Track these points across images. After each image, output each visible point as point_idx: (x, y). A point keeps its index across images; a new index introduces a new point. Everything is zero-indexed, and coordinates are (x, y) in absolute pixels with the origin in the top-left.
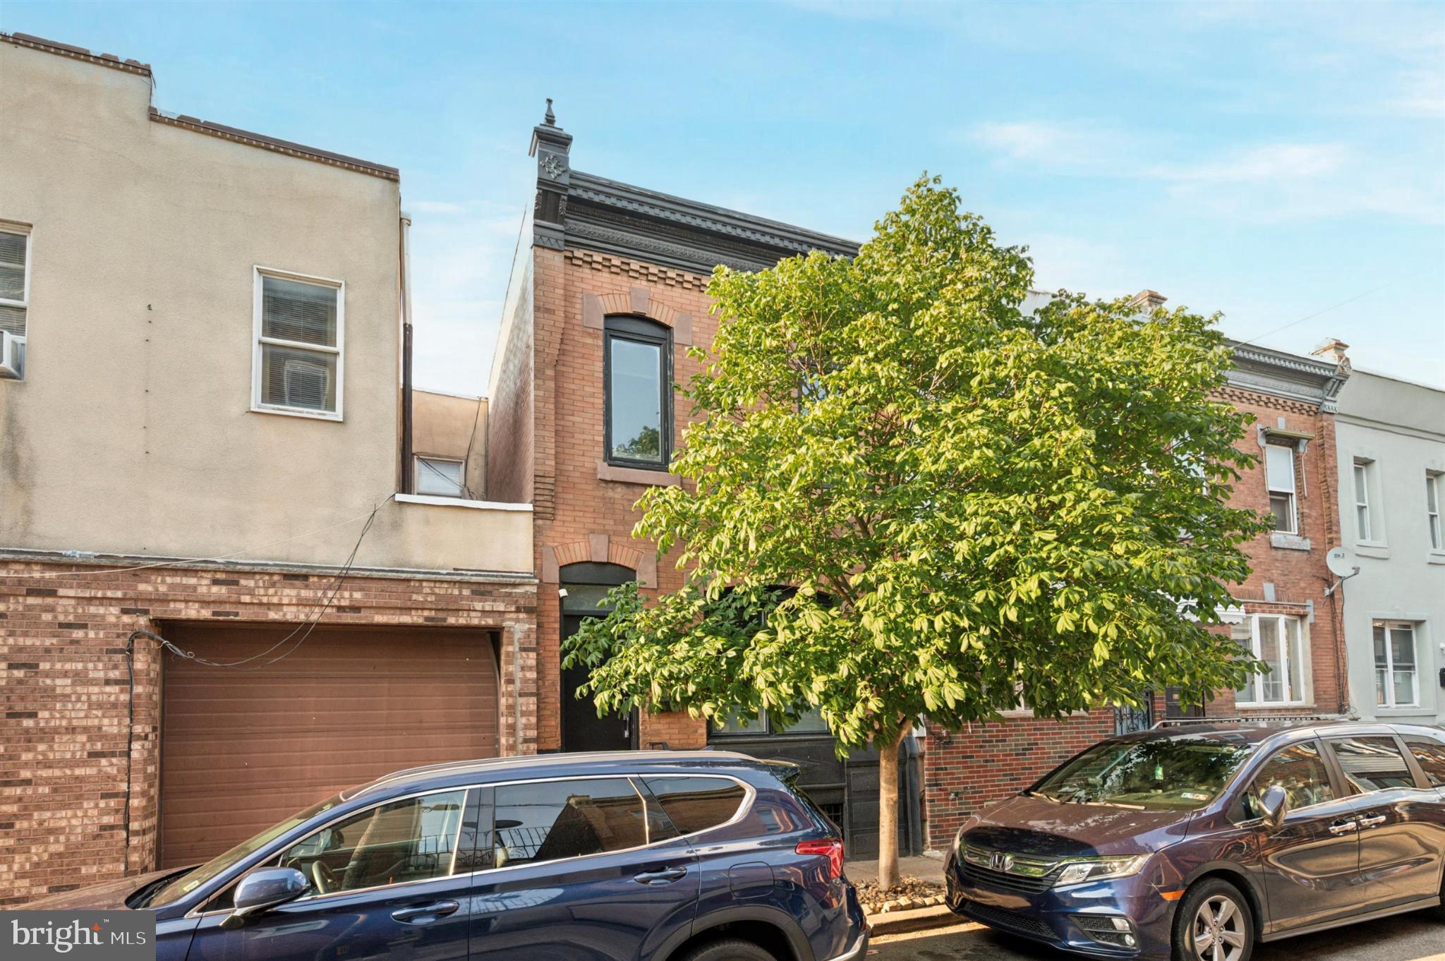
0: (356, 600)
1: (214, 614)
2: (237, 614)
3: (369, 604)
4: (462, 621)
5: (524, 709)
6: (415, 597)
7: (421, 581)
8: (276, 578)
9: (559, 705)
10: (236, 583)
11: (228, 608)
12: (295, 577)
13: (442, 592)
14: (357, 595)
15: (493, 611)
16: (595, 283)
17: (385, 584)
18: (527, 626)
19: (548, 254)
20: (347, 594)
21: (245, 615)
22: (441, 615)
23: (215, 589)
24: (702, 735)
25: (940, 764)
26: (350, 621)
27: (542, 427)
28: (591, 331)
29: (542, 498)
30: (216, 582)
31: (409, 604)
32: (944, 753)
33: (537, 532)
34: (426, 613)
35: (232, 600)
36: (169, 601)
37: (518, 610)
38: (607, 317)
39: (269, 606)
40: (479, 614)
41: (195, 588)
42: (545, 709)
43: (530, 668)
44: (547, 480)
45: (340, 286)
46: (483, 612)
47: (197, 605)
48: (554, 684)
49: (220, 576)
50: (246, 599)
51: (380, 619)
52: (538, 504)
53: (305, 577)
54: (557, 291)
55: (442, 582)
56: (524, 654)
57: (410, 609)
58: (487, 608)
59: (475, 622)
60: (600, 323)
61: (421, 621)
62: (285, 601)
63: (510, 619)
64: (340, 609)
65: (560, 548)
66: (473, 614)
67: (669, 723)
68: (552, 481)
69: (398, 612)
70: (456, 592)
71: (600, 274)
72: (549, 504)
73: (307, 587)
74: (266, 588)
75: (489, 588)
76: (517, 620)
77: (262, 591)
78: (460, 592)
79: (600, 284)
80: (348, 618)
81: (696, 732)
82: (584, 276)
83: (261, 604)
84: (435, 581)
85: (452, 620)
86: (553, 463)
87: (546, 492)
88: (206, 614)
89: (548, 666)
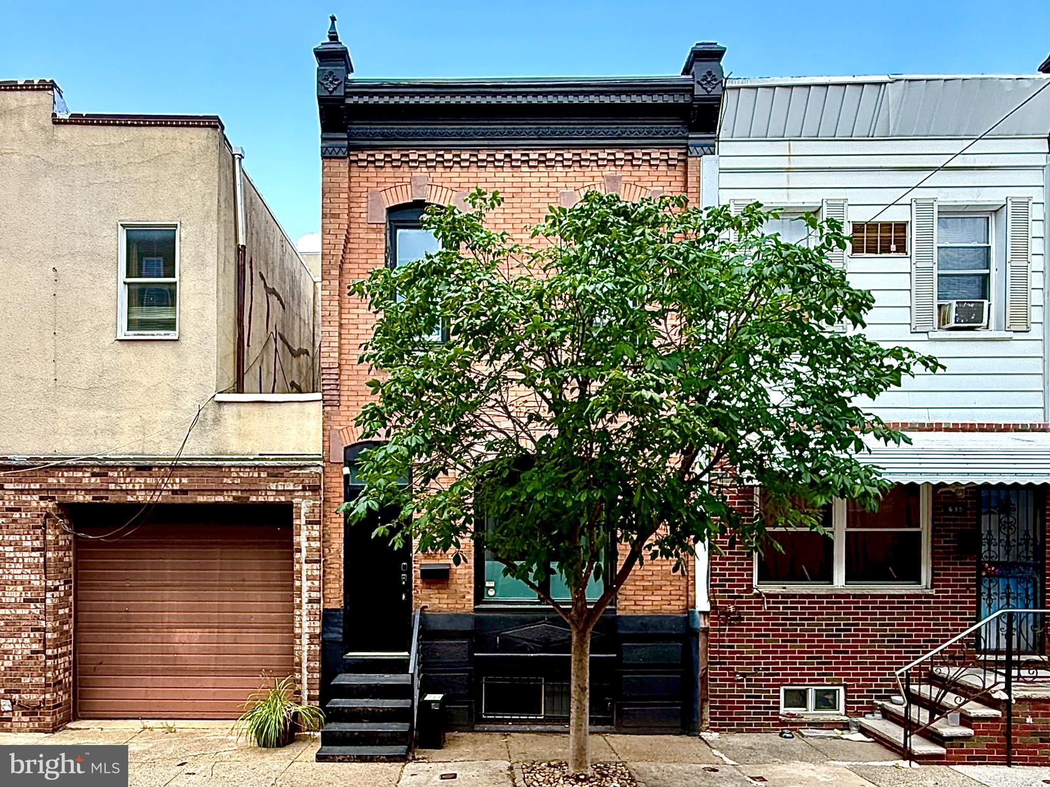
0: (184, 484)
1: (94, 498)
2: (107, 498)
3: (193, 488)
4: (261, 499)
5: (309, 573)
6: (225, 480)
7: (230, 467)
8: (131, 470)
9: (342, 570)
10: (106, 475)
11: (102, 494)
12: (143, 469)
13: (246, 475)
14: (185, 481)
15: (284, 491)
16: (379, 180)
17: (204, 471)
18: (312, 502)
19: (334, 163)
20: (177, 480)
21: (112, 499)
22: (245, 495)
23: (93, 480)
24: (469, 600)
25: (724, 641)
26: (180, 501)
27: (327, 324)
28: (374, 226)
29: (329, 387)
30: (94, 475)
31: (221, 487)
32: (730, 630)
33: (326, 417)
34: (234, 494)
35: (103, 488)
36: (66, 490)
37: (304, 489)
38: (390, 210)
39: (126, 491)
40: (274, 493)
41: (81, 478)
42: (330, 573)
43: (314, 539)
44: (332, 371)
45: (176, 226)
46: (277, 491)
47: (83, 493)
48: (338, 552)
49: (96, 470)
50: (112, 486)
51: (201, 499)
52: (326, 393)
53: (149, 468)
54: (342, 195)
55: (245, 467)
56: (309, 526)
57: (223, 491)
58: (280, 488)
59: (271, 499)
60: (383, 217)
61: (231, 499)
62: (137, 487)
63: (298, 497)
64: (174, 492)
65: (345, 430)
66: (269, 493)
67: (438, 589)
68: (336, 371)
69: (214, 493)
70: (256, 475)
71: (384, 170)
72: (335, 392)
73: (151, 476)
74: (125, 478)
75: (281, 471)
76: (304, 497)
77: (122, 480)
78: (259, 474)
79: (383, 180)
80: (179, 499)
81: (464, 597)
82: (369, 175)
83: (122, 490)
84: (240, 467)
85: (253, 499)
86: (337, 355)
87: (332, 382)
88: (89, 498)
89: (334, 536)
